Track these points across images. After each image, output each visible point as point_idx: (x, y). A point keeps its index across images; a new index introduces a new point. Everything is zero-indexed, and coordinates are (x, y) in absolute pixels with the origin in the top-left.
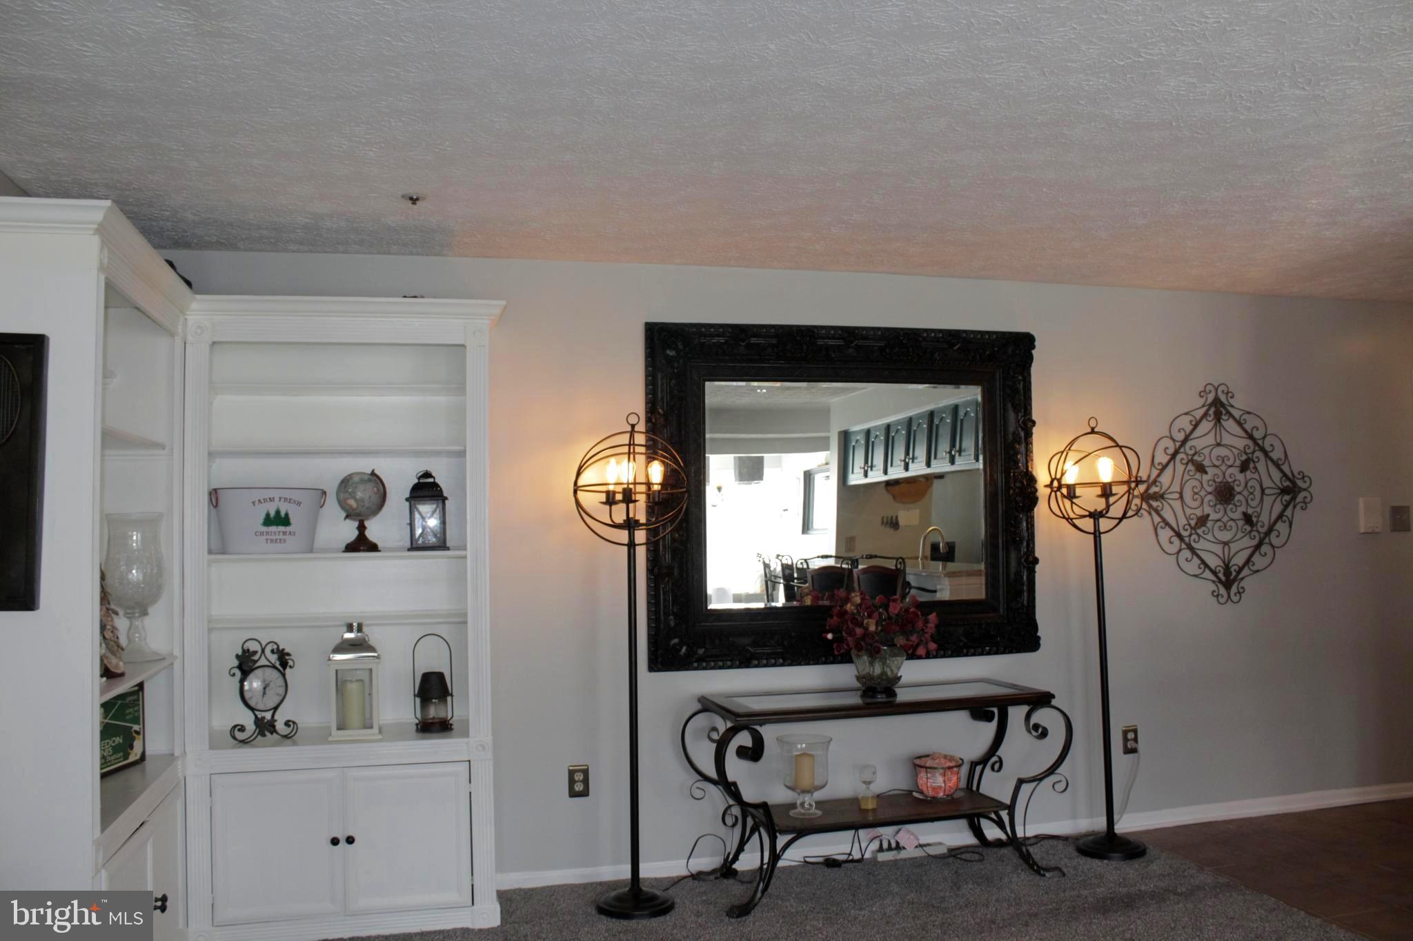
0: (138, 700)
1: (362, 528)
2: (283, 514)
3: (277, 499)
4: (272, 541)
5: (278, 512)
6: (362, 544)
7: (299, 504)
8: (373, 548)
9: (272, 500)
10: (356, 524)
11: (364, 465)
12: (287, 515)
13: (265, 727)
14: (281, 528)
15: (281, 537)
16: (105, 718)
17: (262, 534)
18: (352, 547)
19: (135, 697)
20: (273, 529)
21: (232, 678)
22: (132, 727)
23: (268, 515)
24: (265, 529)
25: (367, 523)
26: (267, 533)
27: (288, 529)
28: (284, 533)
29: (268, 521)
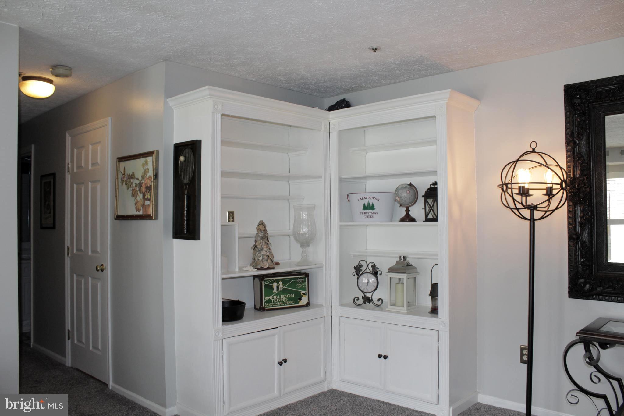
0: (305, 281)
1: (408, 211)
2: (371, 204)
3: (368, 198)
4: (367, 217)
5: (369, 204)
6: (408, 218)
7: (378, 200)
8: (413, 220)
9: (365, 198)
10: (405, 209)
11: (407, 181)
12: (373, 205)
13: (368, 300)
14: (371, 211)
15: (371, 215)
16: (284, 286)
17: (363, 213)
18: (402, 220)
19: (303, 280)
20: (367, 211)
21: (354, 276)
22: (301, 292)
23: (364, 205)
24: (364, 211)
25: (410, 208)
26: (365, 213)
27: (374, 211)
28: (372, 213)
29: (365, 208)
